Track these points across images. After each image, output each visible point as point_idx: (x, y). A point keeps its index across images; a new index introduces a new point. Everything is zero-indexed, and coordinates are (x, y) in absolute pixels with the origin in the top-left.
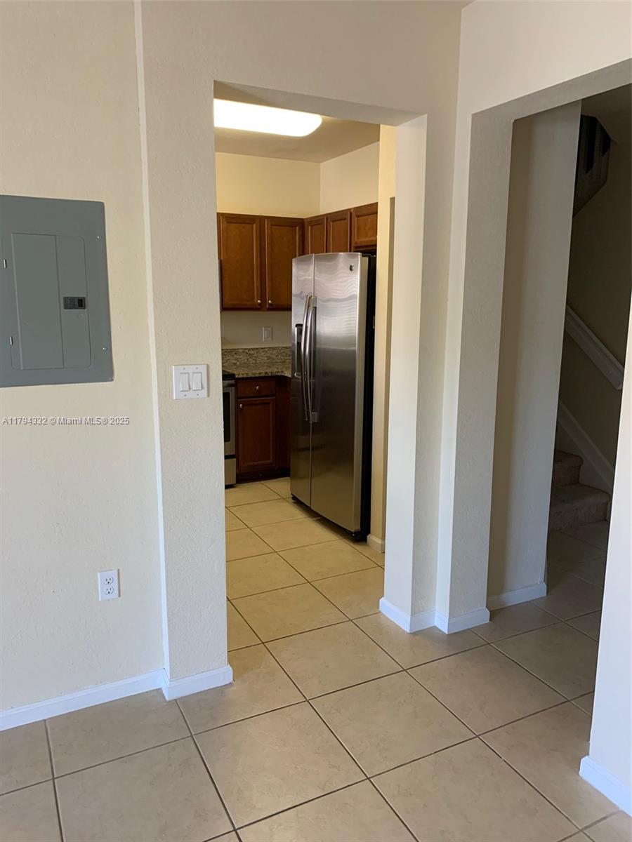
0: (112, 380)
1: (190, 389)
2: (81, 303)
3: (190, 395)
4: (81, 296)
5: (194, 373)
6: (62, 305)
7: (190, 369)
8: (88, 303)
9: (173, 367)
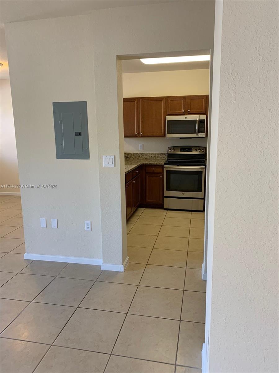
0: (89, 159)
1: (108, 163)
2: (80, 134)
3: (109, 165)
4: (80, 132)
5: (110, 158)
6: (75, 135)
7: (109, 157)
8: (82, 134)
9: (103, 156)
